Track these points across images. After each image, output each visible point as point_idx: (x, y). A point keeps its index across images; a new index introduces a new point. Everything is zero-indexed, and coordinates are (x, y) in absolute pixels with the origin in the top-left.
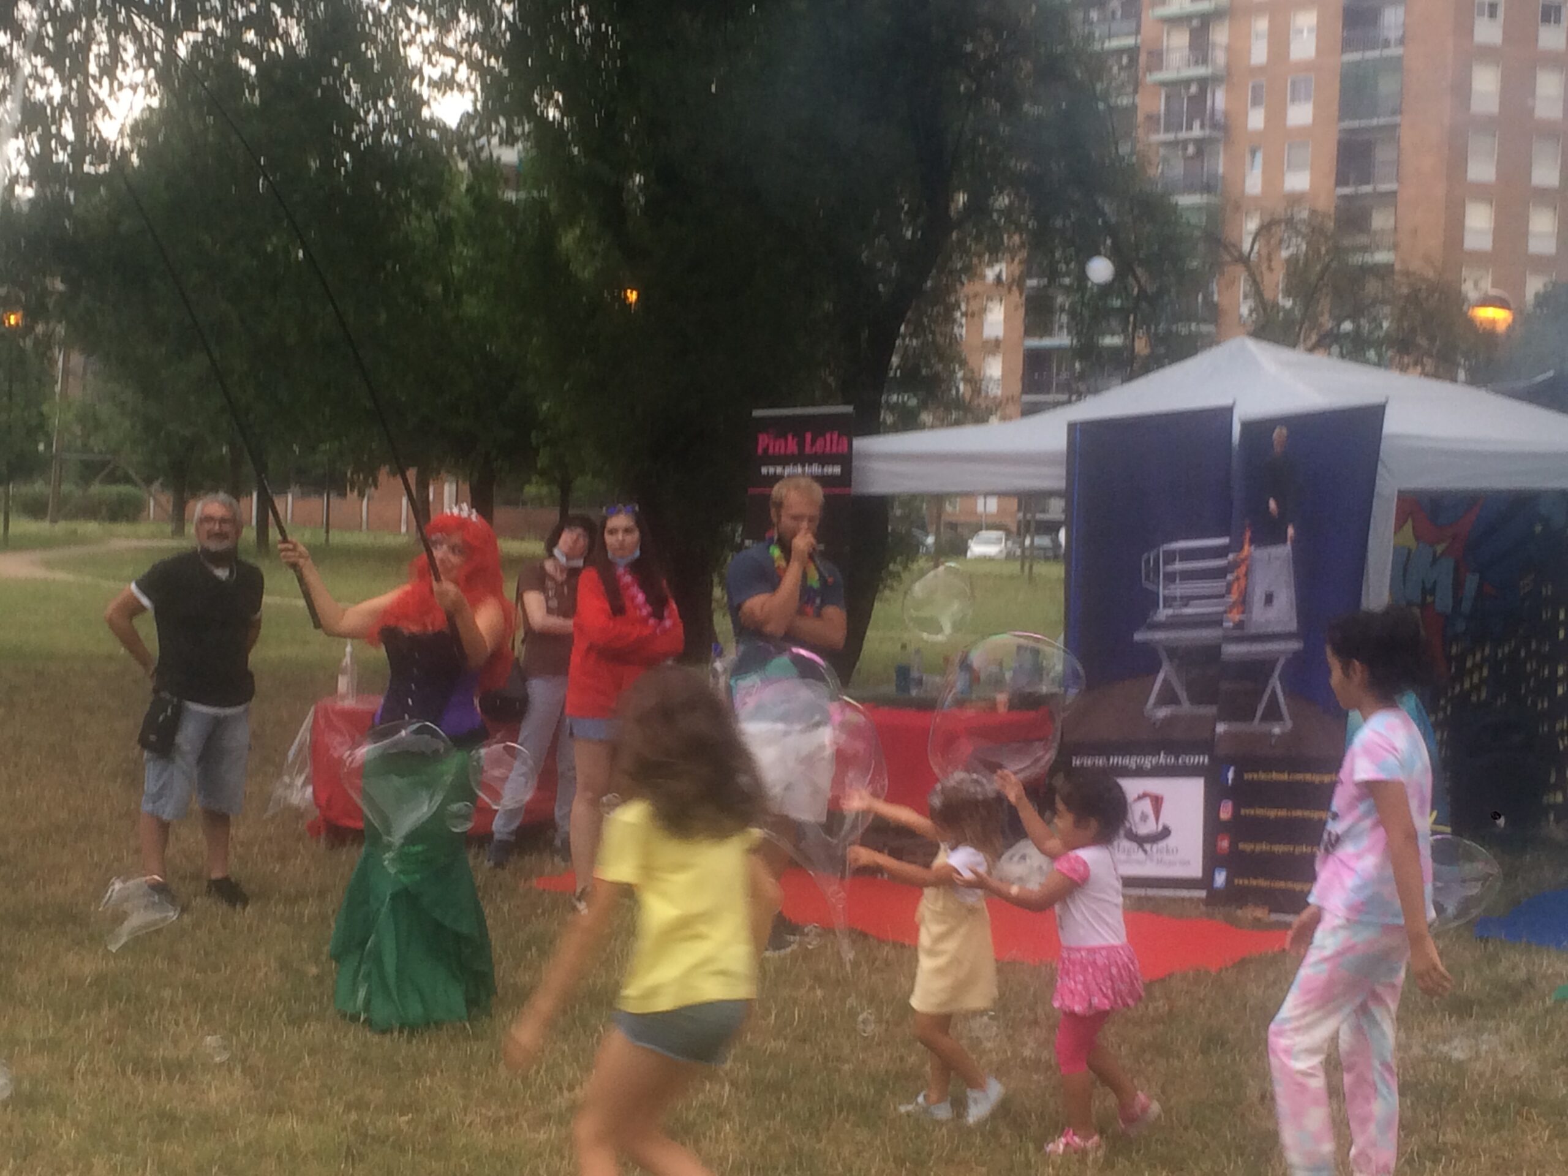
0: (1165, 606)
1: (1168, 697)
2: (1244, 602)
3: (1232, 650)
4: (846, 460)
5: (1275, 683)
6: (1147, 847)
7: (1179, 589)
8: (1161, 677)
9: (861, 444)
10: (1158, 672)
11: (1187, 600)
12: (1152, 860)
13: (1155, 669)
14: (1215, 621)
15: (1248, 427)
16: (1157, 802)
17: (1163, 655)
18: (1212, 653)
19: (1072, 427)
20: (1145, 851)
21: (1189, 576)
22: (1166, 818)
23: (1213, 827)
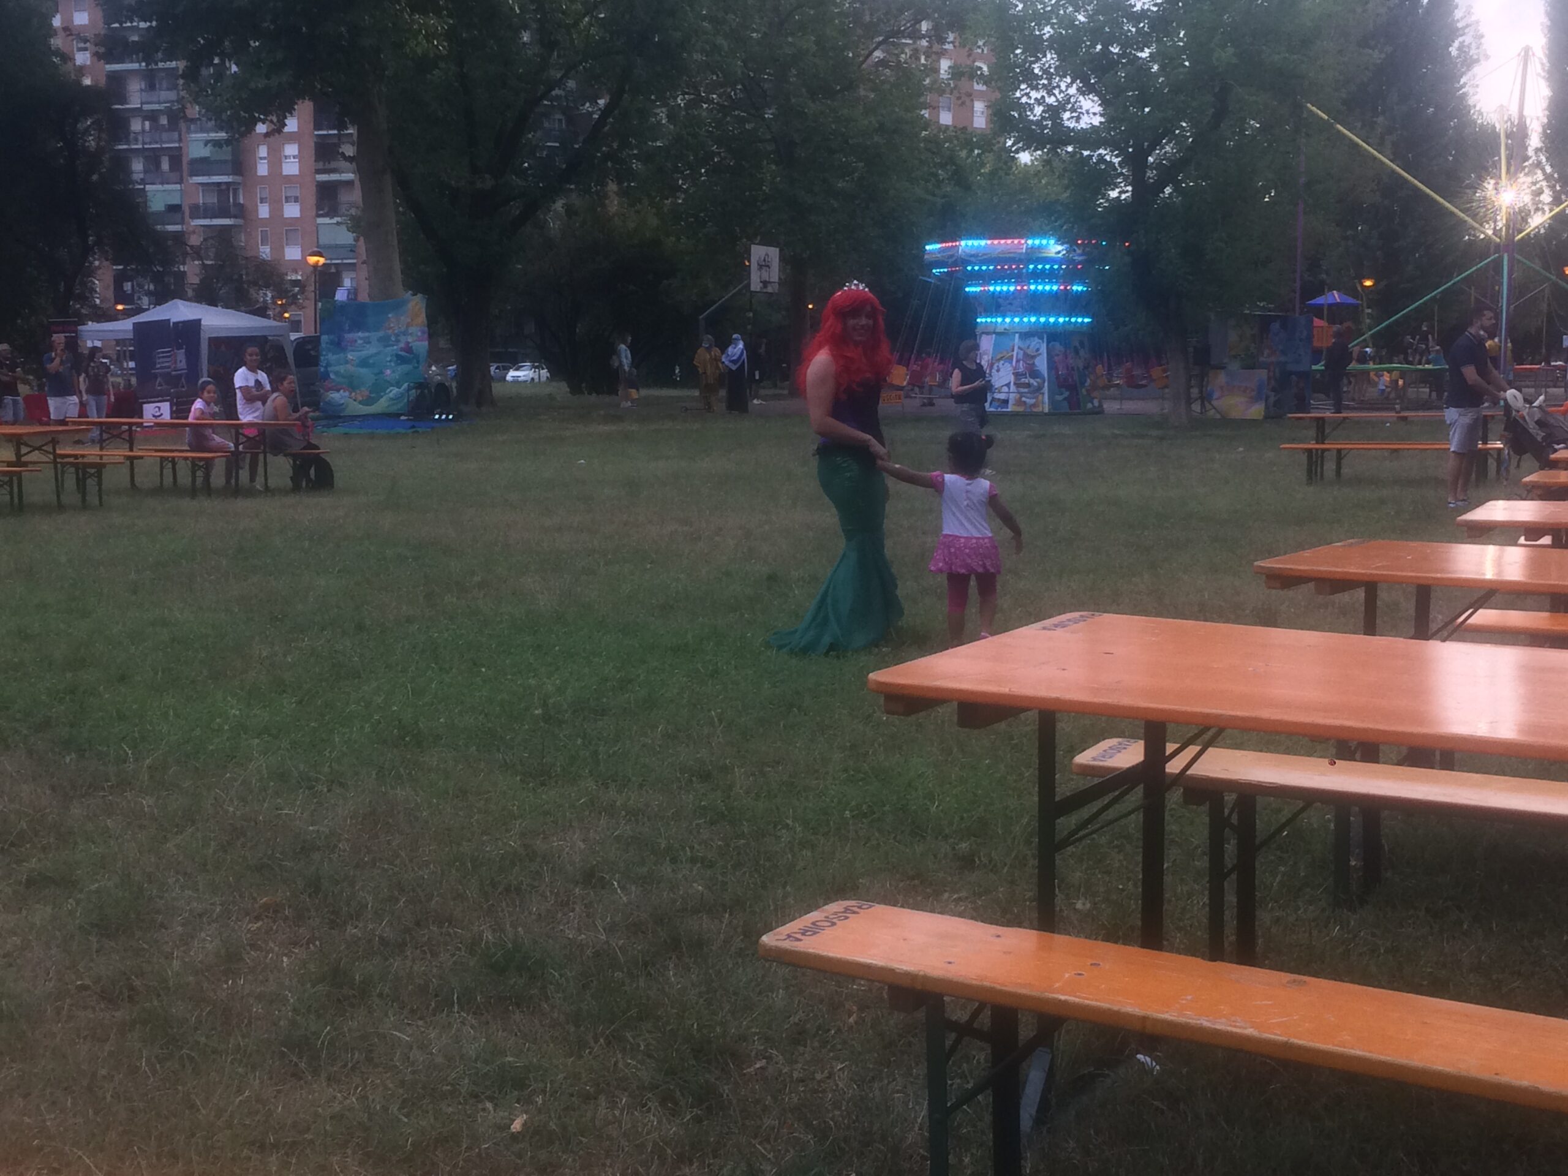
0: (158, 365)
1: (160, 385)
2: (175, 363)
3: (174, 373)
4: (76, 332)
5: (183, 380)
7: (161, 360)
8: (158, 380)
9: (80, 328)
11: (163, 363)
13: (157, 378)
14: (169, 367)
15: (174, 323)
16: (159, 408)
17: (158, 376)
18: (169, 373)
19: (134, 324)
21: (163, 357)
22: (162, 412)
23: (172, 412)
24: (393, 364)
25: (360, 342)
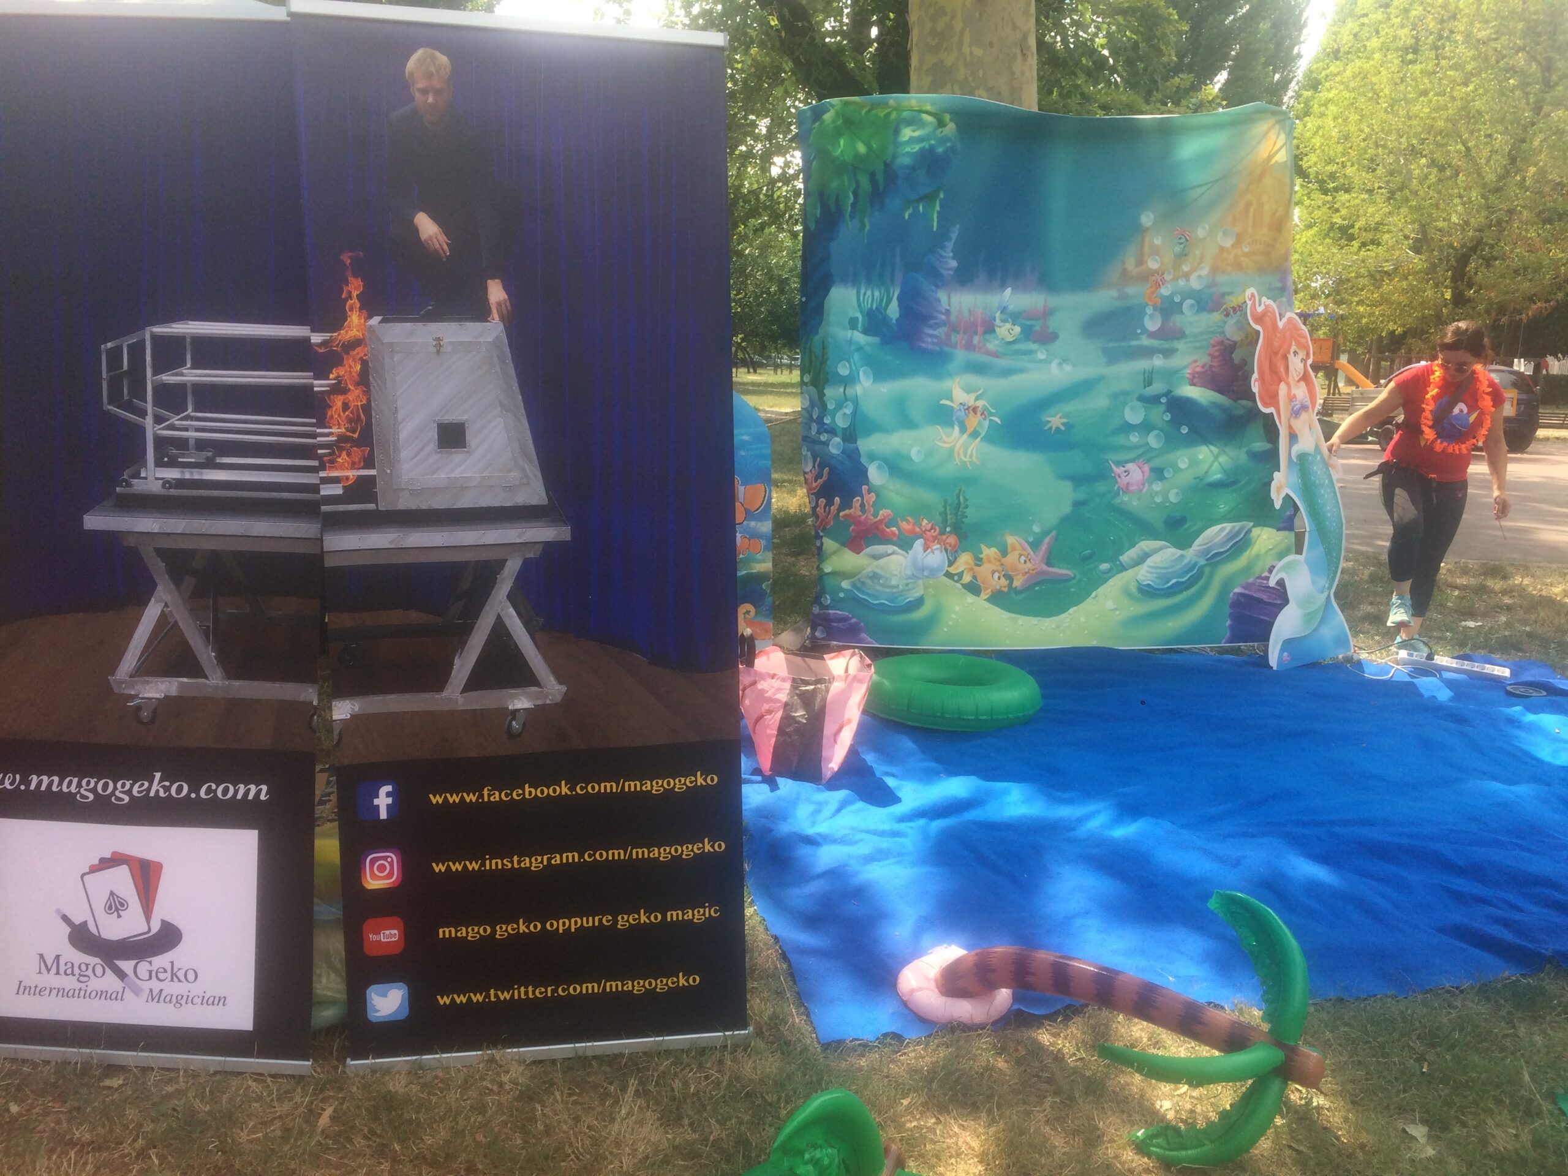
0: (159, 463)
6: (127, 966)
7: (194, 427)
8: (152, 613)
10: (143, 603)
12: (137, 992)
16: (147, 874)
17: (157, 567)
20: (121, 975)
24: (1154, 440)
25: (1007, 331)
